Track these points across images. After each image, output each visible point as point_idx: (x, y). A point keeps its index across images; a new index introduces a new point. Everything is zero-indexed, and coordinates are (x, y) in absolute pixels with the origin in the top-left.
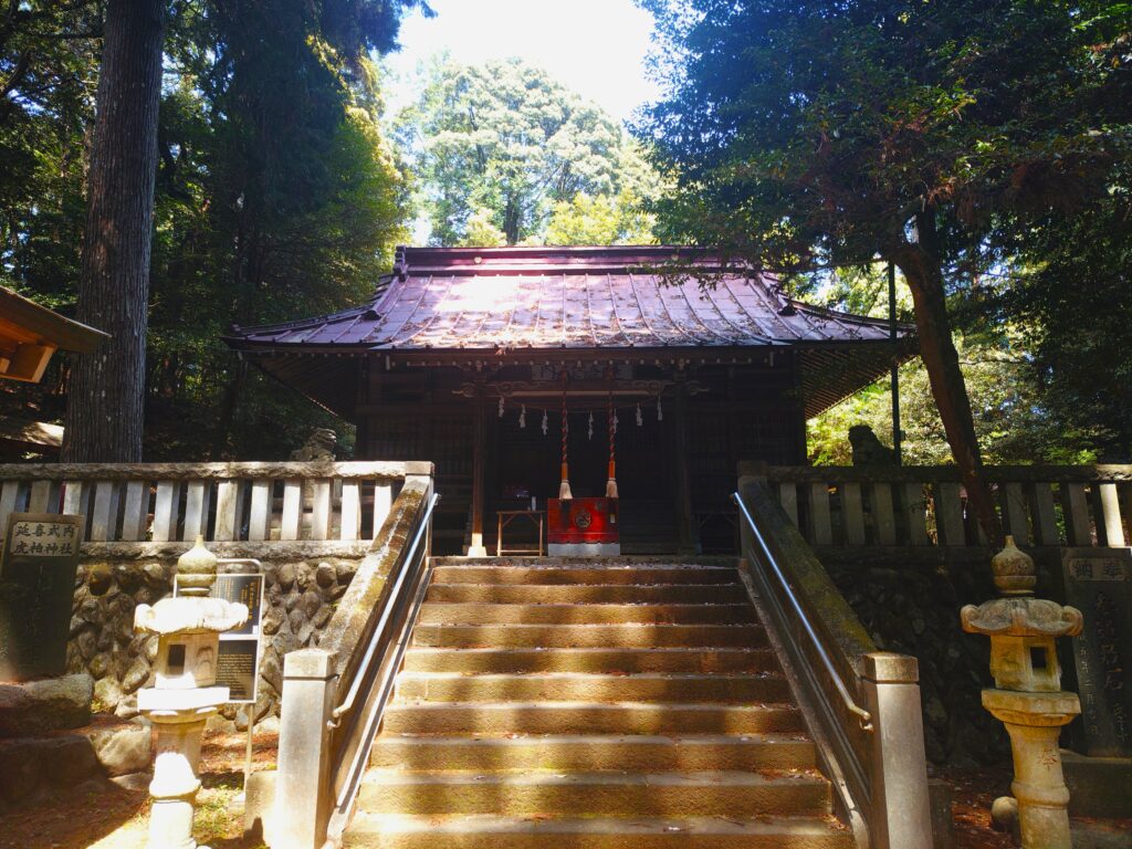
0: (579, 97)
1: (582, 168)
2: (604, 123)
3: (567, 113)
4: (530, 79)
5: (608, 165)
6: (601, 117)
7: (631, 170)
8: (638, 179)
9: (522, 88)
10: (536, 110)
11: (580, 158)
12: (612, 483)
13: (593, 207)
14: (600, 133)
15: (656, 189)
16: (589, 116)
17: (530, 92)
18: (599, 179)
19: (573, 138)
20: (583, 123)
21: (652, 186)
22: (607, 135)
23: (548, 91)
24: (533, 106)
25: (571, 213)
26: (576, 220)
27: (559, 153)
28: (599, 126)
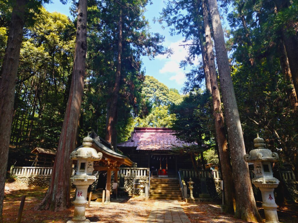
0: (160, 84)
1: (161, 98)
2: (165, 89)
3: (158, 87)
4: (151, 81)
5: (166, 98)
6: (165, 88)
7: (170, 98)
8: (172, 99)
9: (150, 83)
10: (152, 87)
11: (160, 96)
12: (167, 167)
13: (163, 108)
14: (165, 91)
15: (176, 101)
16: (162, 88)
17: (151, 84)
18: (164, 101)
19: (159, 92)
20: (161, 89)
21: (175, 101)
22: (166, 92)
23: (154, 83)
24: (151, 86)
25: (159, 109)
26: (160, 111)
27: (156, 95)
28: (164, 90)
